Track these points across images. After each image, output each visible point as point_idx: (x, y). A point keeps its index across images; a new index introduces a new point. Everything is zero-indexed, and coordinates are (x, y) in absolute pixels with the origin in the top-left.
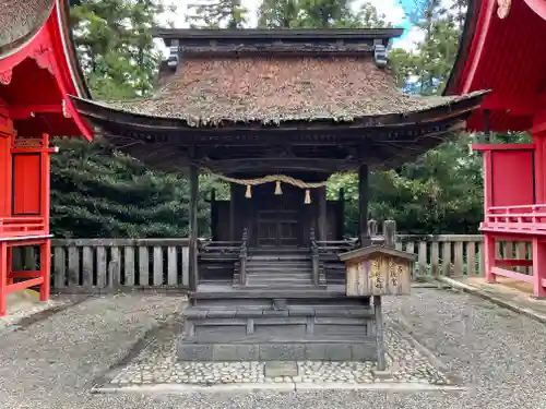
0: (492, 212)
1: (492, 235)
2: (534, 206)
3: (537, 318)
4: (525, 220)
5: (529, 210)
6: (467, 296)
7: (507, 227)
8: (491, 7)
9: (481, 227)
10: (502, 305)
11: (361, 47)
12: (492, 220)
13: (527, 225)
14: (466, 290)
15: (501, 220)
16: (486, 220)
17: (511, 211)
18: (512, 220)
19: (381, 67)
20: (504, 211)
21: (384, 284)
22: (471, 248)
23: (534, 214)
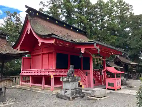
0: (23, 71)
1: (22, 75)
2: (31, 70)
3: (30, 91)
4: (29, 72)
5: (30, 71)
6: (16, 89)
7: (26, 74)
8: (26, 31)
9: (20, 74)
10: (24, 90)
11: (3, 36)
12: (23, 72)
13: (29, 73)
14: (16, 88)
15: (25, 72)
16: (21, 72)
17: (27, 70)
18: (27, 72)
19: (7, 42)
20: (25, 71)
21: (7, 85)
22: (17, 79)
23: (31, 71)
